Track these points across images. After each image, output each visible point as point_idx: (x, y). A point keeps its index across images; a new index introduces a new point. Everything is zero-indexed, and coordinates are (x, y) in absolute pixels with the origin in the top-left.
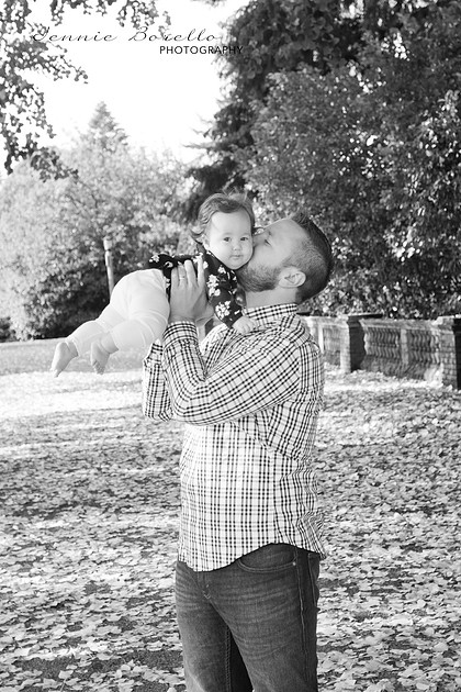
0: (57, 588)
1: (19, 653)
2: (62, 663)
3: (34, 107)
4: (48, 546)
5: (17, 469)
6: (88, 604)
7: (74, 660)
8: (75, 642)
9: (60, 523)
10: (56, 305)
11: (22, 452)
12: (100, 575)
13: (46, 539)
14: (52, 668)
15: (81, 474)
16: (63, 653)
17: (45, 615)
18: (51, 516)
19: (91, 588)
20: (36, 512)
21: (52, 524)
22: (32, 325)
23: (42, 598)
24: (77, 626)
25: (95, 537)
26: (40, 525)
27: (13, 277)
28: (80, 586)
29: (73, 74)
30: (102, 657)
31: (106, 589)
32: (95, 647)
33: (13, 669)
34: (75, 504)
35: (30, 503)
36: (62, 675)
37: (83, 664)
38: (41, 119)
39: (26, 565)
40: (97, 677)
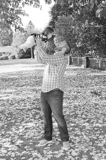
0: (23, 98)
1: (17, 108)
2: (23, 109)
3: (19, 21)
4: (21, 91)
5: (16, 79)
6: (27, 100)
7: (25, 109)
8: (26, 106)
9: (23, 88)
10: (22, 53)
11: (17, 77)
12: (29, 96)
13: (21, 90)
14: (22, 110)
15: (26, 80)
16: (24, 108)
17: (21, 102)
18: (22, 87)
19: (28, 98)
20: (19, 86)
21: (22, 88)
22: (19, 56)
23: (20, 99)
24: (26, 104)
25: (29, 90)
26: (20, 88)
27: (15, 49)
28: (26, 98)
29: (26, 15)
30: (30, 108)
31: (30, 98)
32: (28, 107)
33: (16, 110)
34: (25, 85)
35: (18, 85)
36: (23, 111)
37: (27, 109)
38: (21, 23)
39: (18, 94)
40: (29, 111)
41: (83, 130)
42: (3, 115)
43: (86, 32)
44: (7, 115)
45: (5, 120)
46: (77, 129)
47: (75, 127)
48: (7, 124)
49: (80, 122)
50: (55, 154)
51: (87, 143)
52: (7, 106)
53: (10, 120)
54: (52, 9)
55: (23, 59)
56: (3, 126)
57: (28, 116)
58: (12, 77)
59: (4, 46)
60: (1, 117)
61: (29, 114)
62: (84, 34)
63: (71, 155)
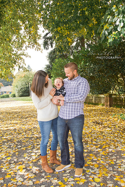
0: (29, 128)
1: (25, 136)
3: (23, 61)
4: (26, 122)
5: (19, 112)
6: (34, 130)
8: (34, 135)
9: (27, 119)
10: (22, 92)
11: (20, 110)
12: (35, 126)
13: (26, 121)
15: (29, 113)
16: (32, 136)
17: (28, 131)
18: (26, 118)
19: (34, 128)
20: (23, 118)
21: (26, 119)
22: (18, 95)
23: (27, 129)
24: (33, 133)
25: (33, 121)
26: (24, 119)
28: (32, 127)
29: (29, 57)
30: (38, 137)
31: (37, 128)
32: (37, 135)
33: (24, 138)
34: (29, 117)
35: (22, 117)
36: (32, 139)
37: (35, 138)
38: (24, 63)
39: (23, 125)
40: (38, 139)
41: (98, 155)
42: (12, 143)
43: (82, 72)
44: (16, 143)
45: (16, 147)
46: (92, 155)
47: (89, 153)
48: (18, 151)
49: (93, 148)
50: (77, 181)
51: (107, 168)
52: (15, 135)
53: (21, 148)
54: (49, 54)
55: (23, 97)
56: (14, 153)
57: (38, 143)
58: (15, 110)
59: (5, 86)
60: (11, 145)
61: (38, 142)
62: (80, 73)
63: (94, 181)
